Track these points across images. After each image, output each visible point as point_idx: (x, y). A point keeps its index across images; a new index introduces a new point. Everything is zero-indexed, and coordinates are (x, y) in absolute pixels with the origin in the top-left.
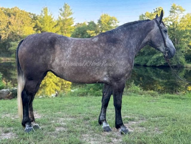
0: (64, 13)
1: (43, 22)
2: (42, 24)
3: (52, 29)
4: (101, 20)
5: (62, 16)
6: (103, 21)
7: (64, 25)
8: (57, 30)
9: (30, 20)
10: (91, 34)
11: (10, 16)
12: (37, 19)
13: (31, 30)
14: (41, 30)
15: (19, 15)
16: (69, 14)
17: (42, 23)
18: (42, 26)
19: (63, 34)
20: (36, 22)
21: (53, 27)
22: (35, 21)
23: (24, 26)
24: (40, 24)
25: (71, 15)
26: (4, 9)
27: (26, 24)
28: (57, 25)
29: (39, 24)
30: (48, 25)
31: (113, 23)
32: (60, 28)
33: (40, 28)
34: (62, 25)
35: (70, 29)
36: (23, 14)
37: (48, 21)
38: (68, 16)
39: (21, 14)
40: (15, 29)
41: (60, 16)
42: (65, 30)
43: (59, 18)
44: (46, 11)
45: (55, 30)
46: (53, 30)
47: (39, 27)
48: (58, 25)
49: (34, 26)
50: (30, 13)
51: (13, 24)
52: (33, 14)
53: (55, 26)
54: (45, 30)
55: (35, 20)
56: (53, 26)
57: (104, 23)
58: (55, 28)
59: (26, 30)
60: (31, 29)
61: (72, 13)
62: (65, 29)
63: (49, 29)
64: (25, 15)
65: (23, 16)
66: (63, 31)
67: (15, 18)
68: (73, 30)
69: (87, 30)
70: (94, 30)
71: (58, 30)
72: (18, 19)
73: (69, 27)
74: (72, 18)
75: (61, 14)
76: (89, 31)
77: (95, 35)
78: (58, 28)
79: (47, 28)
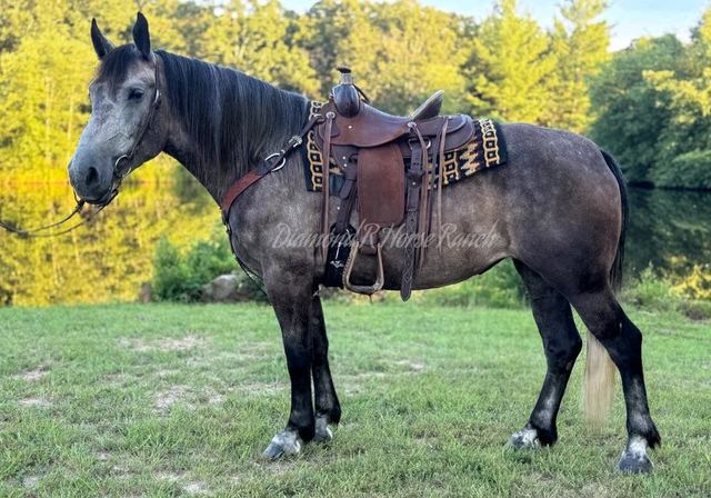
0: (577, 6)
1: (495, 43)
2: (491, 53)
3: (527, 68)
4: (702, 29)
5: (566, 16)
6: (706, 32)
7: (571, 53)
8: (544, 72)
9: (452, 38)
10: (658, 85)
11: (386, 29)
12: (476, 35)
13: (450, 75)
14: (490, 75)
15: (415, 23)
16: (595, 7)
17: (492, 49)
18: (492, 59)
19: (567, 83)
20: (474, 44)
21: (531, 62)
22: (470, 43)
23: (429, 61)
24: (487, 51)
25: (600, 12)
26: (370, 6)
27: (435, 54)
28: (546, 53)
29: (484, 54)
30: (513, 54)
32: (556, 63)
33: (487, 65)
34: (566, 53)
35: (592, 64)
36: (429, 22)
37: (515, 38)
38: (589, 16)
39: (422, 20)
40: (399, 74)
41: (560, 18)
42: (578, 70)
43: (557, 25)
44: (510, 6)
45: (537, 71)
46: (531, 70)
47: (483, 62)
48: (551, 53)
49: (464, 60)
50: (453, 16)
51: (395, 55)
52: (462, 19)
53: (540, 56)
54: (502, 73)
55: (471, 38)
56: (531, 58)
58: (539, 65)
59: (435, 75)
60: (450, 71)
61: (605, 5)
62: (576, 66)
63: (516, 69)
64: (437, 22)
65: (430, 28)
66: (567, 71)
67: (403, 35)
69: (642, 69)
70: (670, 70)
71: (548, 71)
72: (413, 38)
73: (592, 59)
74: (604, 23)
75: (563, 11)
76: (651, 72)
77: (672, 85)
78: (550, 63)
79: (509, 65)
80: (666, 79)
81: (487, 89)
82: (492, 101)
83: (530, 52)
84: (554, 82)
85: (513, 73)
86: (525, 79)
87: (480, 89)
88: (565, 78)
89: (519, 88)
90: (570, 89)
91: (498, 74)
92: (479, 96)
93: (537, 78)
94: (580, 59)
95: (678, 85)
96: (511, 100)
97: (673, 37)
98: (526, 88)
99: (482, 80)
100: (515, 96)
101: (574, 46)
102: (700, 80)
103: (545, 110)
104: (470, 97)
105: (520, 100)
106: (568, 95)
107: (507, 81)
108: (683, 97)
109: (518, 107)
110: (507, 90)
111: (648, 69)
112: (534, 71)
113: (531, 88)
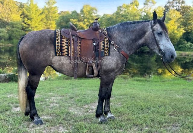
0: (49, 2)
1: (29, 10)
2: (28, 12)
3: (38, 17)
4: (83, 10)
5: (47, 4)
6: (85, 11)
7: (49, 13)
8: (42, 18)
9: (17, 8)
10: (74, 23)
12: (24, 7)
13: (18, 17)
14: (28, 18)
15: (7, 3)
16: (54, 2)
17: (28, 11)
18: (28, 14)
19: (48, 21)
21: (39, 15)
22: (22, 9)
23: (12, 13)
24: (27, 12)
25: (55, 4)
27: (13, 11)
28: (42, 13)
29: (26, 12)
30: (34, 13)
31: (94, 12)
32: (45, 16)
33: (27, 15)
34: (47, 13)
35: (54, 17)
37: (34, 9)
38: (52, 4)
40: (3, 16)
41: (45, 4)
42: (50, 18)
43: (45, 6)
45: (40, 18)
46: (39, 17)
48: (44, 13)
49: (21, 13)
50: (17, 2)
52: (19, 3)
53: (41, 14)
54: (31, 18)
55: (22, 8)
56: (39, 14)
57: (86, 12)
58: (41, 16)
59: (14, 17)
60: (18, 16)
61: (56, 2)
62: (50, 17)
63: (35, 17)
64: (13, 3)
65: (11, 4)
66: (48, 18)
67: (3, 6)
68: (57, 18)
69: (70, 19)
70: (77, 19)
72: (6, 7)
73: (54, 15)
74: (56, 7)
76: (72, 20)
77: (78, 23)
78: (43, 16)
79: (33, 16)
80: (76, 21)
81: (27, 22)
82: (29, 25)
83: (38, 13)
84: (45, 21)
85: (35, 18)
86: (37, 19)
87: (25, 22)
88: (47, 20)
89: (36, 22)
90: (49, 23)
91: (30, 18)
92: (25, 23)
93: (41, 19)
94: (51, 15)
95: (79, 23)
96: (34, 25)
97: (76, 11)
98: (38, 22)
99: (26, 19)
100: (35, 24)
101: (49, 12)
102: (84, 22)
103: (43, 28)
104: (23, 23)
105: (37, 25)
106: (48, 24)
107: (33, 20)
108: (80, 26)
109: (36, 27)
110: (33, 22)
111: (72, 19)
112: (39, 18)
113: (39, 22)
